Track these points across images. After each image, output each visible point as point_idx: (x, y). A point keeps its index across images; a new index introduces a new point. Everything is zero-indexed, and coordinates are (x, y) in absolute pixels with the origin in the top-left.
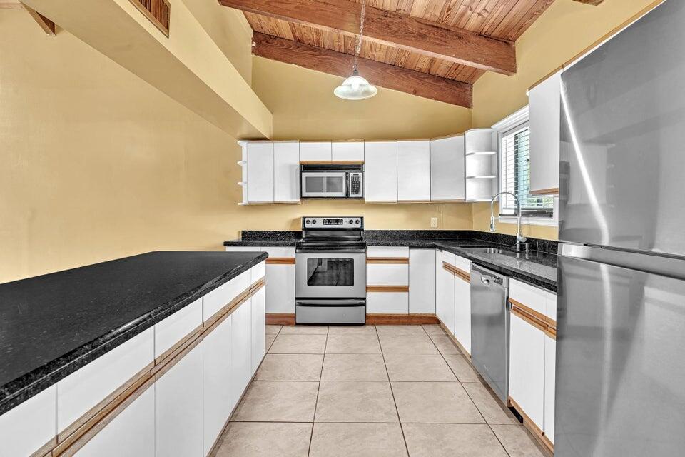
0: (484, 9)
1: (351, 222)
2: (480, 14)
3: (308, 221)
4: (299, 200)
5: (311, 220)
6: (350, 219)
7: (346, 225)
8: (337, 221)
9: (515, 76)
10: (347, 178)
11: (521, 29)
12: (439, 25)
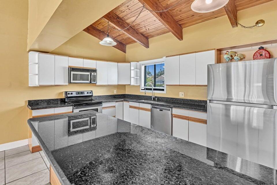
0: (149, 29)
1: (88, 93)
2: (146, 29)
3: (69, 94)
4: (68, 84)
5: (70, 93)
6: (87, 92)
7: (86, 94)
8: (82, 93)
9: (148, 49)
10: (91, 75)
11: (152, 36)
12: (132, 27)
